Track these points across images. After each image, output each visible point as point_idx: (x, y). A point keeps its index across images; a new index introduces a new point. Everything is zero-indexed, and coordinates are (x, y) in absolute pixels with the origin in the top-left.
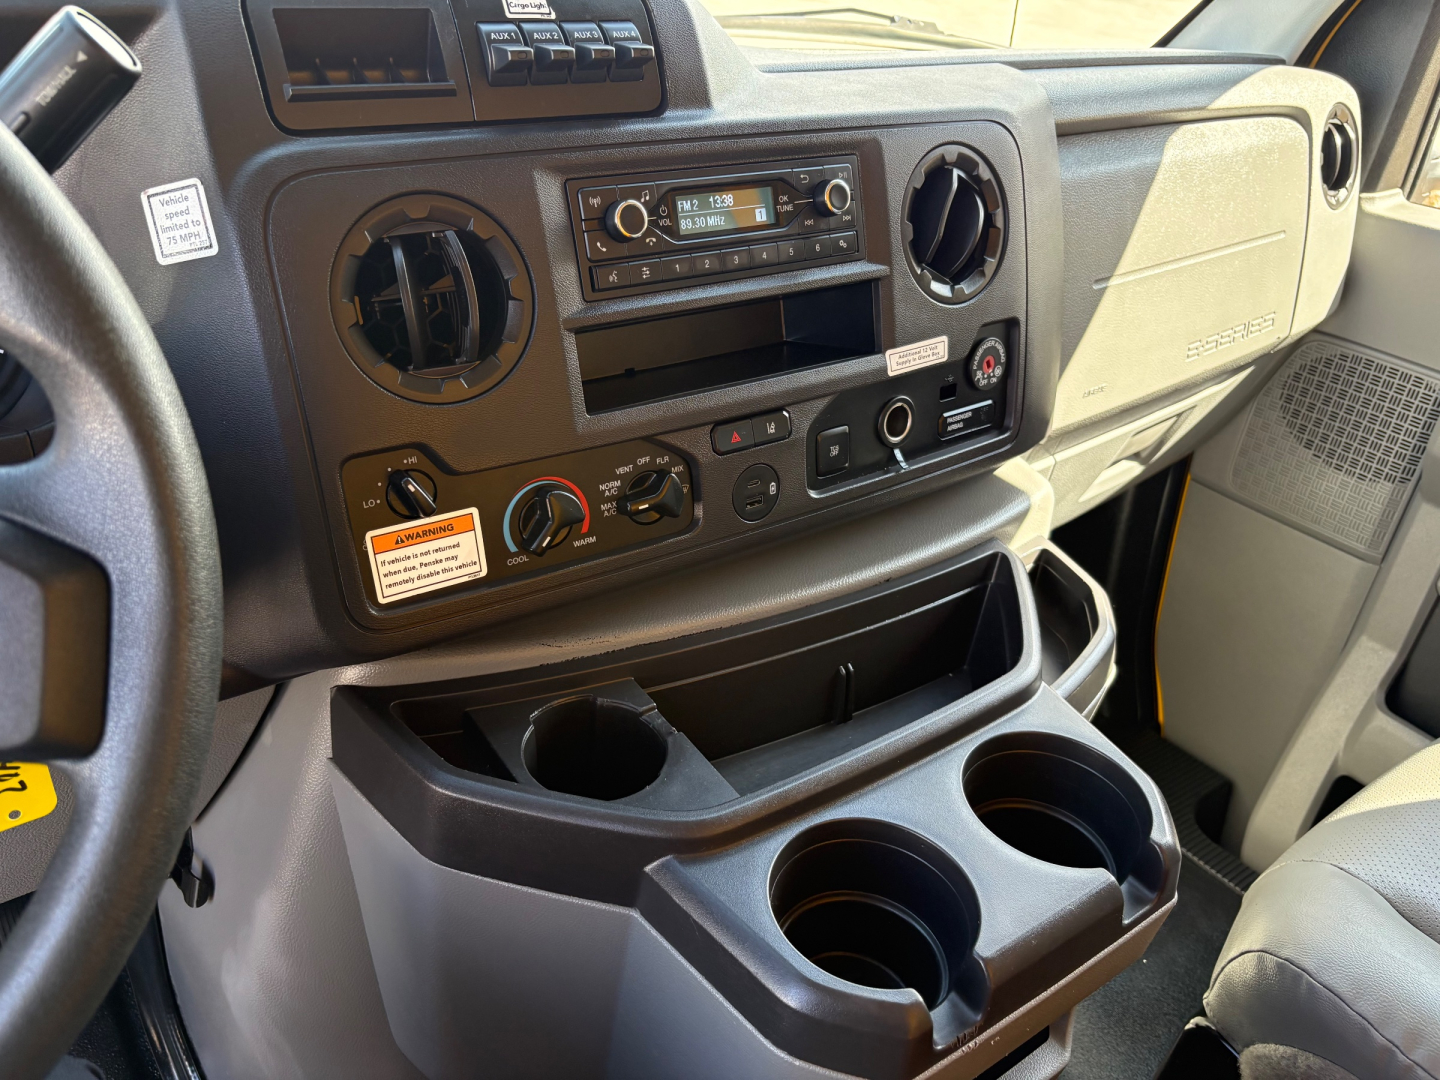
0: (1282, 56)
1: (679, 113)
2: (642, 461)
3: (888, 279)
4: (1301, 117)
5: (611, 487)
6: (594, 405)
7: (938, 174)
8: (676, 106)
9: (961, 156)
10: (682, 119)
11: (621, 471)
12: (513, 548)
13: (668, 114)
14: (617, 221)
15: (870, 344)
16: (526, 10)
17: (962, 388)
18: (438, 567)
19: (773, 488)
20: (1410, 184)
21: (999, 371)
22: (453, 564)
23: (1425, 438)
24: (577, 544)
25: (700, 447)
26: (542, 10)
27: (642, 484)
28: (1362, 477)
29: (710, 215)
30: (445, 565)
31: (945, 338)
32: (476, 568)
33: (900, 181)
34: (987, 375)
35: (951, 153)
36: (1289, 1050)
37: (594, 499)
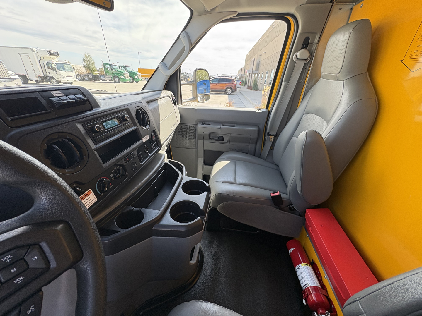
0: (161, 89)
1: (96, 109)
2: (115, 169)
3: (138, 128)
4: (169, 97)
5: (112, 175)
6: (104, 162)
7: (137, 111)
8: (95, 108)
9: (139, 108)
10: (97, 110)
11: (112, 172)
12: (100, 193)
13: (94, 109)
14: (96, 129)
15: (140, 139)
16: (58, 94)
17: (152, 142)
18: (88, 203)
19: (136, 165)
20: (181, 103)
21: (155, 138)
22: (90, 201)
23: (196, 133)
24: (110, 187)
25: (123, 162)
26: (61, 94)
27: (117, 172)
28: (191, 139)
29: (109, 125)
30: (89, 202)
31: (148, 135)
32: (95, 200)
33: (134, 114)
34: (154, 139)
35: (138, 108)
36: (222, 203)
37: (110, 178)
